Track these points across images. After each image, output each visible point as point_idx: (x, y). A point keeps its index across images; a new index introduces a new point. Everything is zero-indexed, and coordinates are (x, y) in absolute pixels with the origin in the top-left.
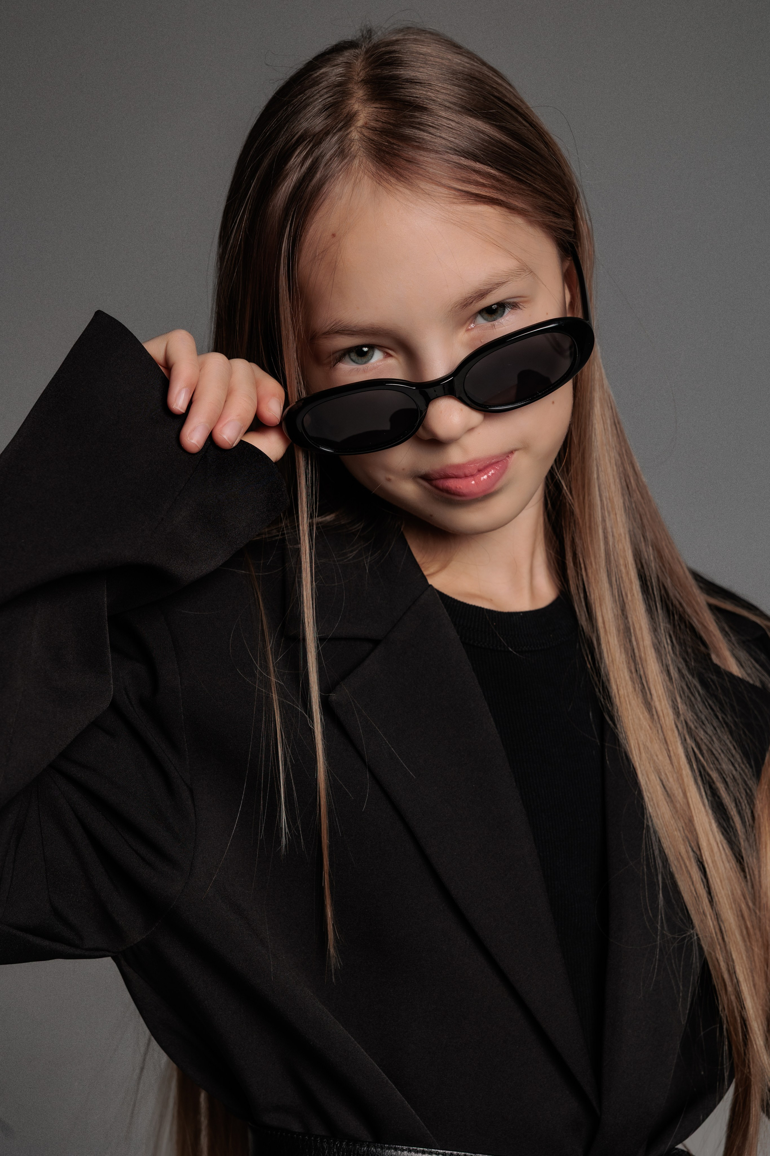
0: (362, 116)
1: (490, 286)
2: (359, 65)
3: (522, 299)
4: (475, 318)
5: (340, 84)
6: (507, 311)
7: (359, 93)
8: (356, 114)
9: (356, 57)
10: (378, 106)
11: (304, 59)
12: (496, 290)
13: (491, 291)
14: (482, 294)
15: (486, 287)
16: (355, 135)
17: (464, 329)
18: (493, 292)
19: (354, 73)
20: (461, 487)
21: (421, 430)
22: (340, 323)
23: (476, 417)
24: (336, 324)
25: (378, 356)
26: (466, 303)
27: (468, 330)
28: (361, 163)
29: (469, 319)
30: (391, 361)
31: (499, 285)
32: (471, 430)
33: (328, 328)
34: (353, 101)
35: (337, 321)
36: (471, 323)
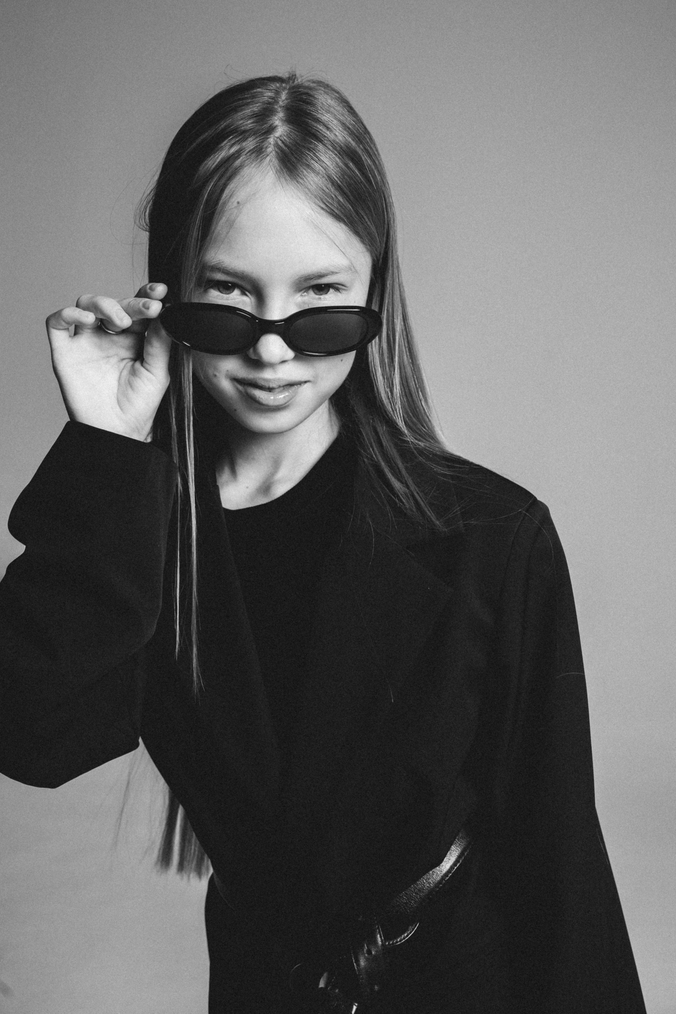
0: (280, 130)
1: (328, 272)
2: (284, 96)
3: (344, 288)
4: (309, 289)
5: (269, 103)
6: (331, 290)
7: (281, 114)
8: (276, 126)
9: (284, 89)
10: (291, 127)
11: (248, 77)
12: (330, 276)
13: (327, 275)
14: (321, 276)
15: (325, 272)
16: (271, 140)
17: (300, 293)
18: (328, 277)
19: (280, 99)
20: (263, 398)
21: (251, 350)
22: (222, 264)
23: (290, 354)
24: (219, 263)
25: (236, 292)
26: (308, 278)
27: (302, 295)
28: (271, 161)
29: (305, 288)
30: (245, 298)
31: (333, 273)
32: (284, 362)
33: (213, 264)
34: (276, 118)
35: (221, 261)
36: (305, 292)
